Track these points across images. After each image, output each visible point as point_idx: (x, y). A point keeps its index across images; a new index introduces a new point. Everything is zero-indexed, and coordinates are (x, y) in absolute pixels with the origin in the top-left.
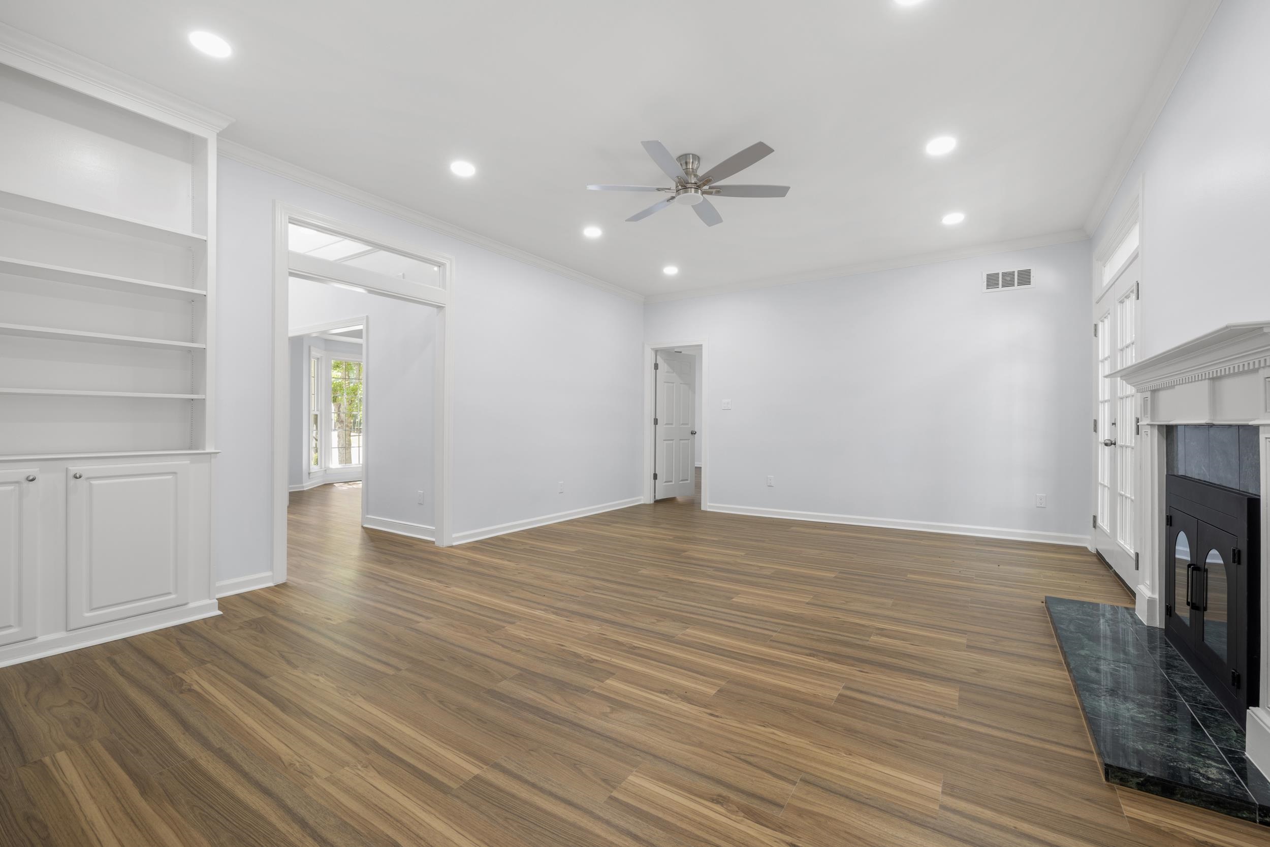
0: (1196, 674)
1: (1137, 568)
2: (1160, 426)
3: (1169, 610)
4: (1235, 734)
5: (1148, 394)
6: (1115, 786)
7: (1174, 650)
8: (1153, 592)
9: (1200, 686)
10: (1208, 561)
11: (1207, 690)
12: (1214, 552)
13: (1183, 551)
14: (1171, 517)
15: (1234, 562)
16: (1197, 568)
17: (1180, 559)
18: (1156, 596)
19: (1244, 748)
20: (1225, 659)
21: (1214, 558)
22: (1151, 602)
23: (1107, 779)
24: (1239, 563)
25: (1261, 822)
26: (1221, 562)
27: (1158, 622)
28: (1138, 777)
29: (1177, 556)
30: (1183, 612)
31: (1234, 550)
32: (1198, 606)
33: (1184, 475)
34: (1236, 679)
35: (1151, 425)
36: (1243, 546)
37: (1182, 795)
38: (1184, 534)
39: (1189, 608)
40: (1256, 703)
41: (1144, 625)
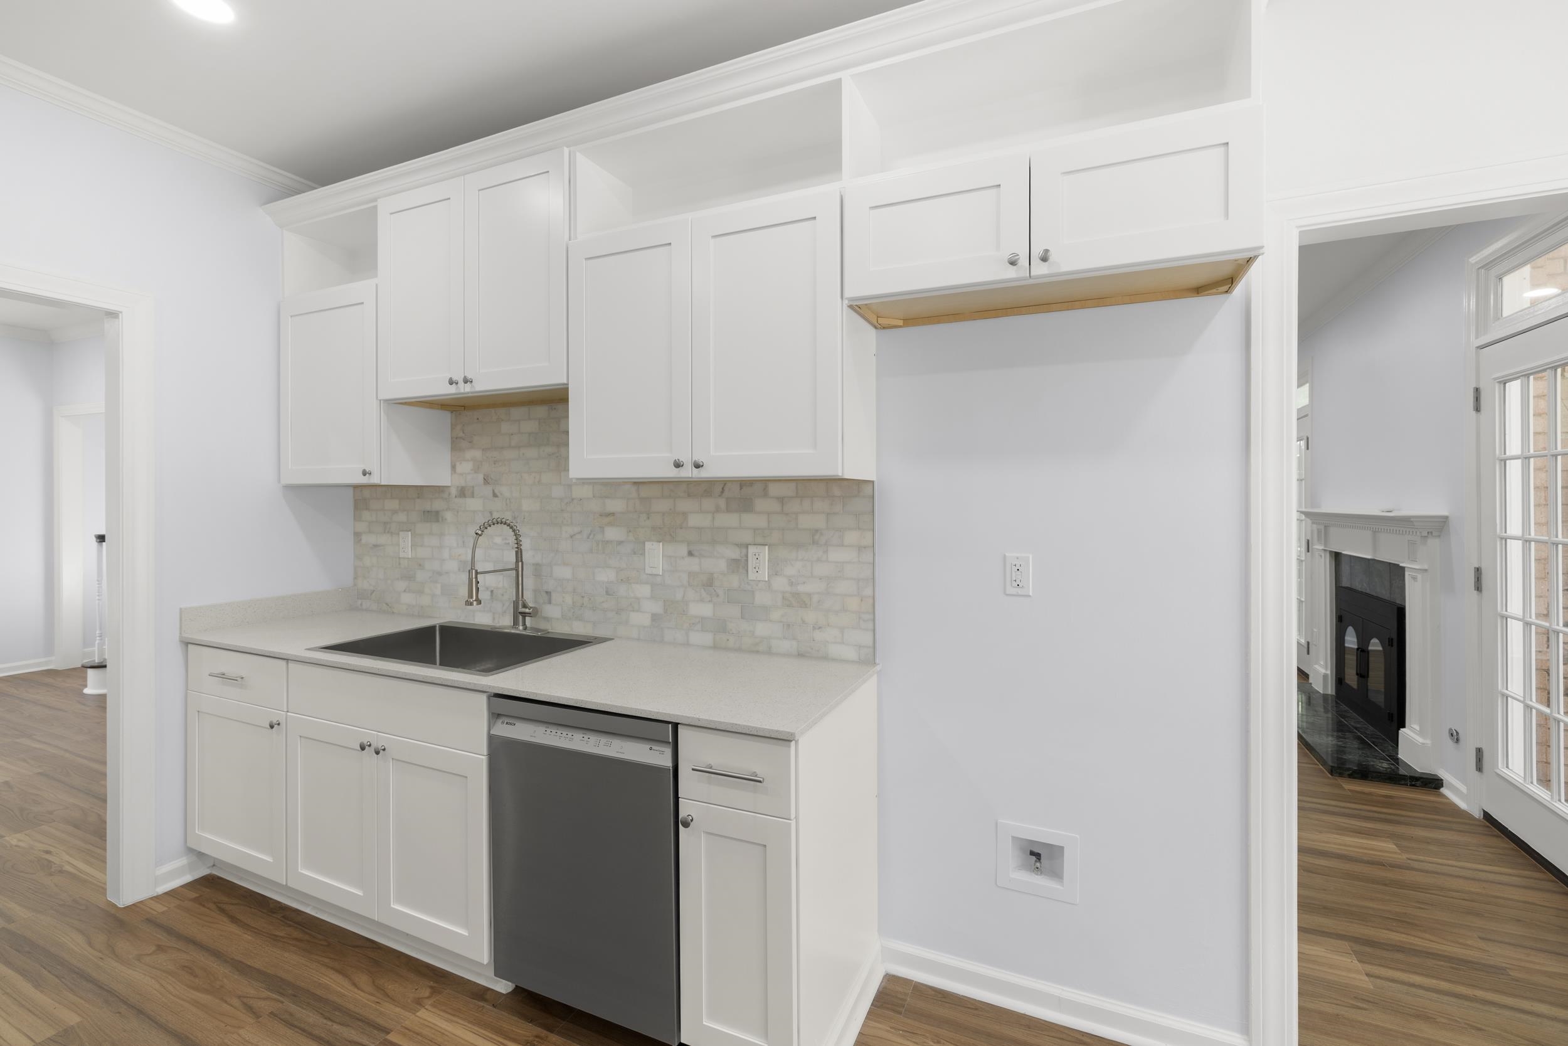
0: (1362, 720)
1: (1308, 653)
2: (1331, 552)
3: (1340, 681)
4: (1391, 748)
5: (1322, 527)
6: (1337, 778)
7: (1344, 707)
8: (1326, 670)
9: (1366, 726)
10: (1370, 648)
11: (1371, 728)
12: (1375, 641)
13: (1351, 640)
14: (1341, 616)
15: (1389, 645)
16: (1363, 651)
17: (1349, 648)
18: (1329, 672)
19: (1398, 754)
20: (1383, 706)
21: (1375, 645)
22: (1325, 676)
23: (1332, 775)
24: (1392, 646)
25: (1410, 785)
26: (1381, 648)
27: (1331, 690)
28: (1348, 771)
29: (1346, 645)
30: (1352, 679)
31: (1389, 638)
32: (1363, 674)
33: (1349, 586)
34: (1391, 716)
35: (1325, 550)
36: (1394, 636)
37: (1372, 778)
38: (1353, 630)
39: (1356, 676)
40: (1404, 726)
41: (1318, 692)
